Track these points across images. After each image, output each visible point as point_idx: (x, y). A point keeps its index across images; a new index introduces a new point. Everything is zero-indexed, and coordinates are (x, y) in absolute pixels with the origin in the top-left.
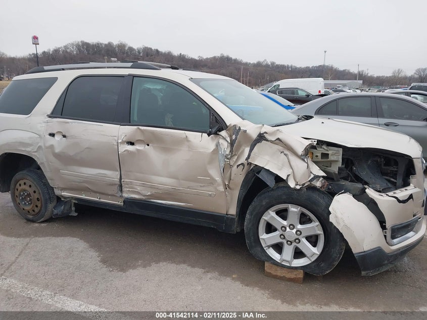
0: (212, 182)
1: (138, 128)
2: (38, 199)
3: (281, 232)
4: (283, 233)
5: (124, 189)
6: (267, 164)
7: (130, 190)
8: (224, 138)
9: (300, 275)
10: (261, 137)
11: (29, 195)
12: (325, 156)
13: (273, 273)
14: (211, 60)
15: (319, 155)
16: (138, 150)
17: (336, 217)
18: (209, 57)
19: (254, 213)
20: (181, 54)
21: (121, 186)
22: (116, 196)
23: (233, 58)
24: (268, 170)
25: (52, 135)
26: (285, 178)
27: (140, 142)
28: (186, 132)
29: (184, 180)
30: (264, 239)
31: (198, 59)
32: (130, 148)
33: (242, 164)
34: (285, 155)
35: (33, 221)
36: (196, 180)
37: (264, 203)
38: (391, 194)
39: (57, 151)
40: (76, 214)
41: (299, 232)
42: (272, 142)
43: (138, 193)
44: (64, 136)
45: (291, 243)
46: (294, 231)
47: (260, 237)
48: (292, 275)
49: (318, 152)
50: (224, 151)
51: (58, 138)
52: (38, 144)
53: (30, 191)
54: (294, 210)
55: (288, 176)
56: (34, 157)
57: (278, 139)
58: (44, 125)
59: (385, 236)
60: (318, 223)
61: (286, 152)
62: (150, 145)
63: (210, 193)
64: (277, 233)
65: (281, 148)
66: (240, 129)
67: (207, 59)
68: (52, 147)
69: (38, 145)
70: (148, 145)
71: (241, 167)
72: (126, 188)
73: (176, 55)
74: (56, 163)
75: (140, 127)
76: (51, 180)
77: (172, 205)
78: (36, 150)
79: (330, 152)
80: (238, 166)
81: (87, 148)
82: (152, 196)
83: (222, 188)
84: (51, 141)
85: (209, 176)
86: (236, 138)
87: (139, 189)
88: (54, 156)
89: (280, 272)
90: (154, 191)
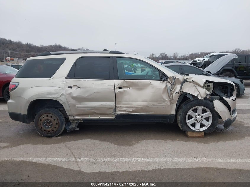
0: (164, 101)
1: (125, 81)
2: (57, 124)
3: (195, 118)
4: (196, 118)
5: (117, 110)
6: (188, 91)
7: (120, 110)
8: (169, 82)
9: (203, 134)
10: (185, 81)
11: (51, 122)
12: (209, 86)
13: (192, 136)
14: (49, 47)
15: (207, 86)
16: (124, 91)
17: (217, 108)
18: (47, 46)
19: (184, 112)
20: (28, 43)
21: (115, 109)
22: (112, 114)
23: (63, 46)
24: (189, 94)
25: (71, 87)
26: (197, 96)
27: (126, 87)
28: (150, 81)
29: (150, 102)
30: (188, 122)
31: (40, 46)
32: (120, 90)
33: (178, 92)
34: (195, 87)
35: (51, 137)
36: (156, 101)
37: (188, 107)
38: (230, 98)
39: (75, 95)
40: (78, 129)
41: (202, 117)
42: (190, 82)
43: (125, 111)
44: (79, 87)
45: (199, 121)
46: (201, 117)
47: (187, 122)
48: (200, 135)
49: (206, 85)
50: (170, 87)
51: (74, 89)
52: (61, 92)
53: (52, 119)
54: (200, 108)
55: (198, 95)
56: (58, 100)
57: (192, 81)
58: (64, 82)
59: (230, 114)
60: (210, 112)
61: (196, 86)
62: (130, 88)
63: (163, 106)
64: (193, 119)
65: (193, 84)
66: (175, 78)
67: (46, 46)
68: (70, 94)
69: (61, 94)
70: (129, 88)
71: (178, 93)
72: (118, 109)
73: (25, 44)
74: (73, 102)
75: (126, 80)
76: (69, 111)
77: (143, 114)
78: (60, 96)
79: (210, 85)
80: (176, 93)
81: (96, 92)
82: (133, 111)
83: (169, 103)
84: (70, 90)
85: (163, 98)
86: (174, 82)
87: (125, 109)
88: (72, 98)
89: (195, 135)
90: (134, 109)
